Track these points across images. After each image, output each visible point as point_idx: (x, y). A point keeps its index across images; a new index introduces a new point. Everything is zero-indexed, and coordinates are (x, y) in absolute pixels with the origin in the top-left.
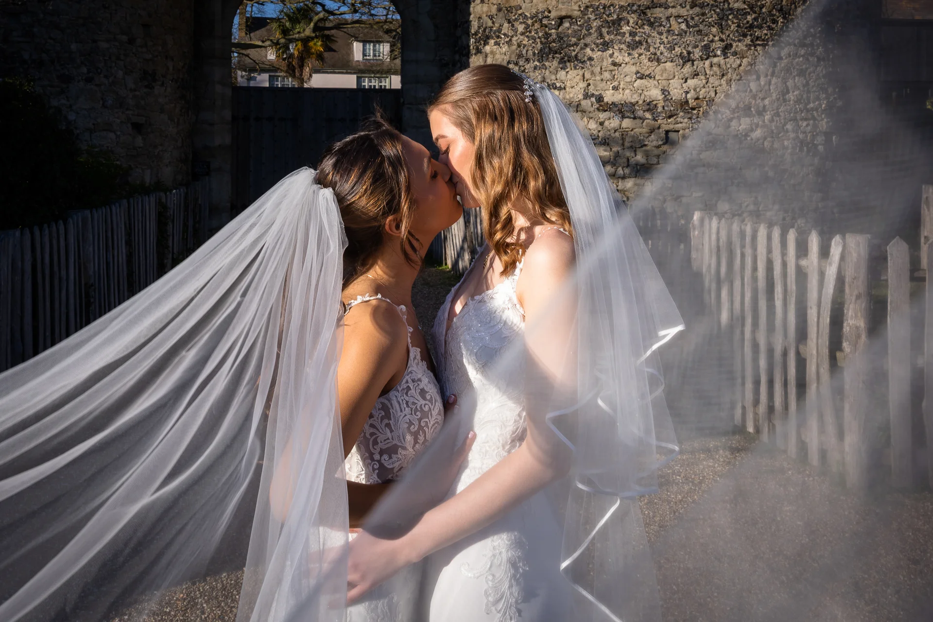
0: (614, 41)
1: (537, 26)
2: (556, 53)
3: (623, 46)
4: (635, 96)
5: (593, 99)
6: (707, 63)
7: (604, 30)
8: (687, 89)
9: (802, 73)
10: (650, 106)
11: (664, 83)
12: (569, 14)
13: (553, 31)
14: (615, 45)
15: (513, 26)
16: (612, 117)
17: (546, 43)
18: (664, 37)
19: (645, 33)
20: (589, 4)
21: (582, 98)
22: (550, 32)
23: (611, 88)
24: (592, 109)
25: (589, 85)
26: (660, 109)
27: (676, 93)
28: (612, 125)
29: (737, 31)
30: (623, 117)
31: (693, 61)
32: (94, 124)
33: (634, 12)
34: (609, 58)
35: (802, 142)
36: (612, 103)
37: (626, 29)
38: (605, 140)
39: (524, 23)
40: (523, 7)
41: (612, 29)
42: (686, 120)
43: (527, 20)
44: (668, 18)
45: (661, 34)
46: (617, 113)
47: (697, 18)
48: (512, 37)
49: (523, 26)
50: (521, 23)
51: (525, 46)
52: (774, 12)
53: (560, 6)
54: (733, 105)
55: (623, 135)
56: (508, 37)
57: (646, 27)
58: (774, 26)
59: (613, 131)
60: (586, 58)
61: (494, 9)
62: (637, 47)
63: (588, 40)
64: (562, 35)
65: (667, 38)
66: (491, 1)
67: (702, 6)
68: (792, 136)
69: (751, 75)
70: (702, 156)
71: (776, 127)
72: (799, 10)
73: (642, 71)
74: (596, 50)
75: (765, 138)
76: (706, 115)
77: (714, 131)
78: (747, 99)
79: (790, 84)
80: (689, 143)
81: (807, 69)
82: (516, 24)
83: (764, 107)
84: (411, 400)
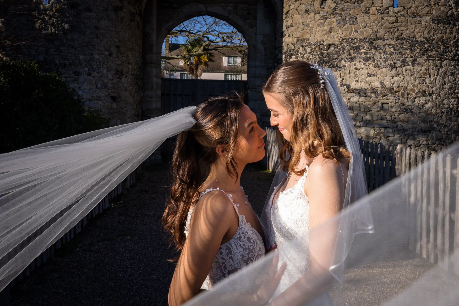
0: (357, 57)
1: (317, 49)
2: (326, 63)
3: (361, 60)
4: (367, 85)
5: (345, 87)
6: (404, 68)
7: (352, 51)
8: (393, 82)
9: (452, 74)
10: (374, 91)
11: (382, 79)
12: (334, 43)
13: (325, 51)
14: (357, 59)
15: (305, 49)
16: (354, 96)
17: (321, 58)
18: (382, 55)
19: (372, 53)
20: (344, 38)
21: (340, 86)
22: (323, 52)
23: (354, 81)
24: (344, 92)
25: (343, 79)
26: (379, 92)
27: (388, 84)
28: (355, 100)
29: (420, 52)
30: (360, 96)
31: (397, 68)
32: (91, 97)
33: (367, 42)
34: (354, 66)
35: (451, 109)
36: (355, 88)
37: (362, 51)
38: (351, 107)
39: (310, 47)
40: (310, 39)
41: (355, 51)
42: (392, 98)
43: (312, 46)
44: (384, 46)
45: (380, 53)
46: (357, 94)
47: (399, 46)
48: (304, 54)
49: (310, 49)
50: (309, 47)
51: (311, 59)
52: (439, 43)
53: (329, 39)
54: (417, 91)
55: (360, 105)
56: (302, 55)
57: (373, 50)
58: (439, 50)
59: (355, 103)
60: (342, 66)
61: (295, 40)
62: (368, 60)
63: (343, 56)
64: (330, 54)
65: (383, 56)
66: (294, 36)
67: (402, 39)
68: (447, 106)
69: (426, 75)
70: (400, 116)
71: (439, 102)
72: (452, 42)
73: (370, 73)
74: (347, 61)
75: (433, 107)
76: (403, 95)
77: (406, 104)
78: (424, 87)
79: (446, 80)
80: (394, 110)
81: (455, 72)
82: (306, 48)
83: (433, 91)
84: (243, 243)
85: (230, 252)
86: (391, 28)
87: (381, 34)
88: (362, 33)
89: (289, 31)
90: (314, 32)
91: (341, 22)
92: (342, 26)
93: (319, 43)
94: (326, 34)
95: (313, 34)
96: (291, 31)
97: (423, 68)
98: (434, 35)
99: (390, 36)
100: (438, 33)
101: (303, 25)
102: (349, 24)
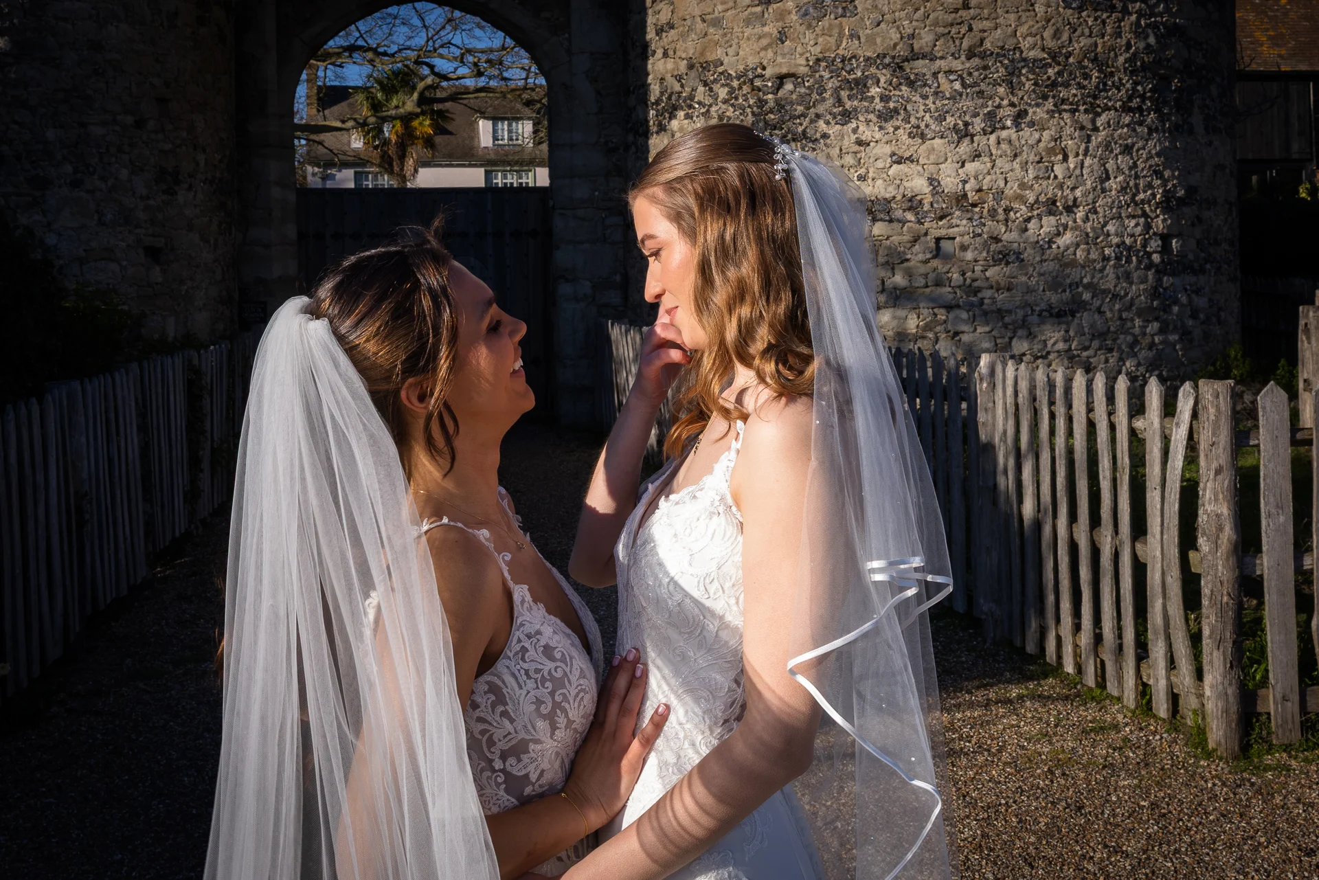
0: (859, 109)
1: (746, 89)
2: (775, 128)
3: (871, 116)
4: (891, 189)
6: (993, 138)
7: (844, 94)
8: (964, 177)
9: (1127, 150)
10: (913, 203)
11: (932, 168)
12: (792, 71)
13: (770, 96)
14: (859, 115)
15: (711, 90)
17: (760, 114)
18: (930, 102)
19: (902, 97)
20: (820, 56)
22: (765, 97)
26: (926, 207)
27: (950, 182)
29: (1034, 91)
30: (874, 220)
31: (972, 136)
32: (85, 251)
33: (886, 66)
34: (852, 135)
35: (1129, 248)
37: (874, 91)
39: (727, 85)
40: (726, 61)
41: (855, 92)
42: (964, 222)
43: (732, 81)
44: (935, 75)
45: (925, 97)
47: (976, 74)
48: (710, 106)
49: (726, 89)
50: (723, 85)
52: (1086, 63)
53: (779, 59)
54: (1031, 200)
56: (704, 107)
57: (904, 88)
58: (1086, 83)
60: (818, 135)
61: (683, 65)
62: (892, 117)
63: (821, 109)
64: (783, 103)
65: (934, 103)
66: (679, 54)
67: (983, 56)
68: (1116, 240)
69: (1056, 155)
70: (988, 274)
71: (1093, 228)
72: (1121, 59)
73: (900, 153)
74: (833, 122)
75: (1078, 245)
76: (993, 213)
77: (1005, 237)
78: (1050, 189)
79: (1111, 165)
80: (969, 255)
81: (1133, 145)
82: (716, 87)
83: (1075, 199)
84: (532, 667)
85: (500, 699)
86: (952, 25)
87: (923, 42)
88: (871, 40)
89: (665, 40)
90: (736, 41)
91: (811, 10)
92: (814, 23)
93: (750, 73)
94: (769, 45)
95: (734, 46)
96: (670, 39)
97: (1047, 135)
98: (1070, 41)
99: (949, 47)
100: (1083, 34)
101: (704, 21)
102: (832, 16)
